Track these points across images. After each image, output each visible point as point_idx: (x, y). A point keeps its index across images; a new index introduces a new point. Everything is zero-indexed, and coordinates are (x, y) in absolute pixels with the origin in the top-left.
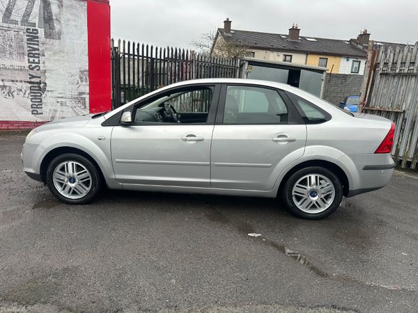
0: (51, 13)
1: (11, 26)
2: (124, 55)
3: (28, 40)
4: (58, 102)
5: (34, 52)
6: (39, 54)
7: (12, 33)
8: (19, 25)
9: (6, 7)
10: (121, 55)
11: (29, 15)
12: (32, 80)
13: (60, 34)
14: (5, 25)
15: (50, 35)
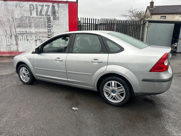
0: (55, 10)
1: (42, 17)
2: (83, 24)
3: (47, 21)
4: (58, 45)
5: (49, 26)
6: (51, 26)
7: (42, 19)
8: (44, 16)
9: (40, 10)
10: (82, 24)
11: (48, 12)
12: (49, 36)
13: (58, 18)
14: (40, 17)
15: (55, 19)
